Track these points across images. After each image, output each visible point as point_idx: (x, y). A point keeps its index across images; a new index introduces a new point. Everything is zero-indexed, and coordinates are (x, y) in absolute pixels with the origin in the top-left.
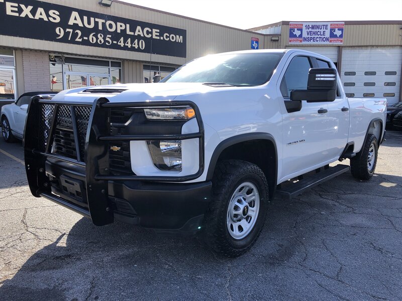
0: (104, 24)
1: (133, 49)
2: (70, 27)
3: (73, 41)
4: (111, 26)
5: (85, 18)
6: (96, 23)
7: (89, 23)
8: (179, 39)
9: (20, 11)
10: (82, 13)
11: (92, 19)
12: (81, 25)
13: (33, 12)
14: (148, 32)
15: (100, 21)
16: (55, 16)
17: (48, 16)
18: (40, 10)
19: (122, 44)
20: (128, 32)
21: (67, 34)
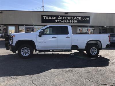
0: (66, 18)
1: (73, 23)
2: (58, 20)
3: (59, 23)
4: (68, 18)
5: (62, 17)
6: (64, 18)
7: (63, 18)
8: (88, 19)
9: (49, 18)
10: (61, 16)
11: (63, 17)
12: (61, 19)
13: (51, 18)
14: (78, 18)
15: (65, 17)
16: (55, 18)
17: (54, 18)
18: (53, 17)
19: (70, 22)
20: (72, 19)
21: (58, 21)
